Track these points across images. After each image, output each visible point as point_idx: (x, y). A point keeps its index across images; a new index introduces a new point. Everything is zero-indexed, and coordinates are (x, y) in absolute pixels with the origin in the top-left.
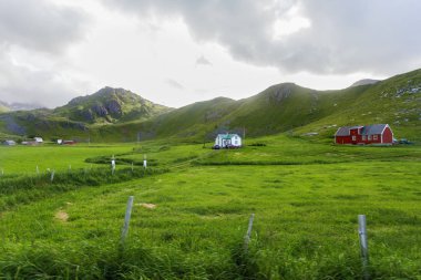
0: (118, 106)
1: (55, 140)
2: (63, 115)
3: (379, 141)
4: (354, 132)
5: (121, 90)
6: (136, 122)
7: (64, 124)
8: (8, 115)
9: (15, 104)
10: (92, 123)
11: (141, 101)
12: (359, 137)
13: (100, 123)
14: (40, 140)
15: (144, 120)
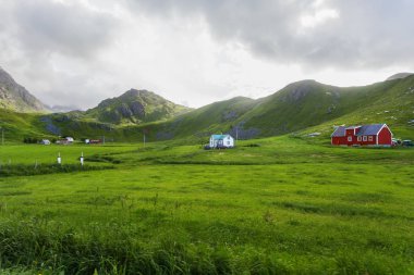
0: (142, 107)
1: (84, 140)
2: (93, 117)
3: (374, 142)
4: (350, 132)
5: (144, 92)
6: (157, 122)
7: (92, 125)
8: (48, 116)
9: (55, 107)
10: (118, 123)
11: (163, 102)
12: (355, 138)
13: (125, 124)
14: (72, 140)
15: (165, 120)
